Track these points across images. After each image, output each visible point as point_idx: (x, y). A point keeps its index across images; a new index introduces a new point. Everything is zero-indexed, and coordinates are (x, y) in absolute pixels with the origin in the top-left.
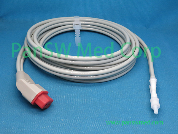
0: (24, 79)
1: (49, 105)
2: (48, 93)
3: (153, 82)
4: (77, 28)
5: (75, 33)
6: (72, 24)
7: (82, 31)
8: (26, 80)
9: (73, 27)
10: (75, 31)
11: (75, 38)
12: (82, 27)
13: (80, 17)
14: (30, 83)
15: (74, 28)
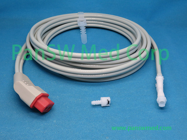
0: (22, 81)
1: (49, 109)
2: (49, 95)
3: (160, 79)
4: (82, 25)
5: (81, 30)
6: (77, 21)
7: (87, 28)
8: (24, 82)
9: (77, 24)
10: (80, 28)
11: (80, 35)
12: (87, 23)
13: (85, 13)
14: (29, 85)
15: (79, 25)
